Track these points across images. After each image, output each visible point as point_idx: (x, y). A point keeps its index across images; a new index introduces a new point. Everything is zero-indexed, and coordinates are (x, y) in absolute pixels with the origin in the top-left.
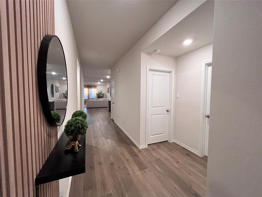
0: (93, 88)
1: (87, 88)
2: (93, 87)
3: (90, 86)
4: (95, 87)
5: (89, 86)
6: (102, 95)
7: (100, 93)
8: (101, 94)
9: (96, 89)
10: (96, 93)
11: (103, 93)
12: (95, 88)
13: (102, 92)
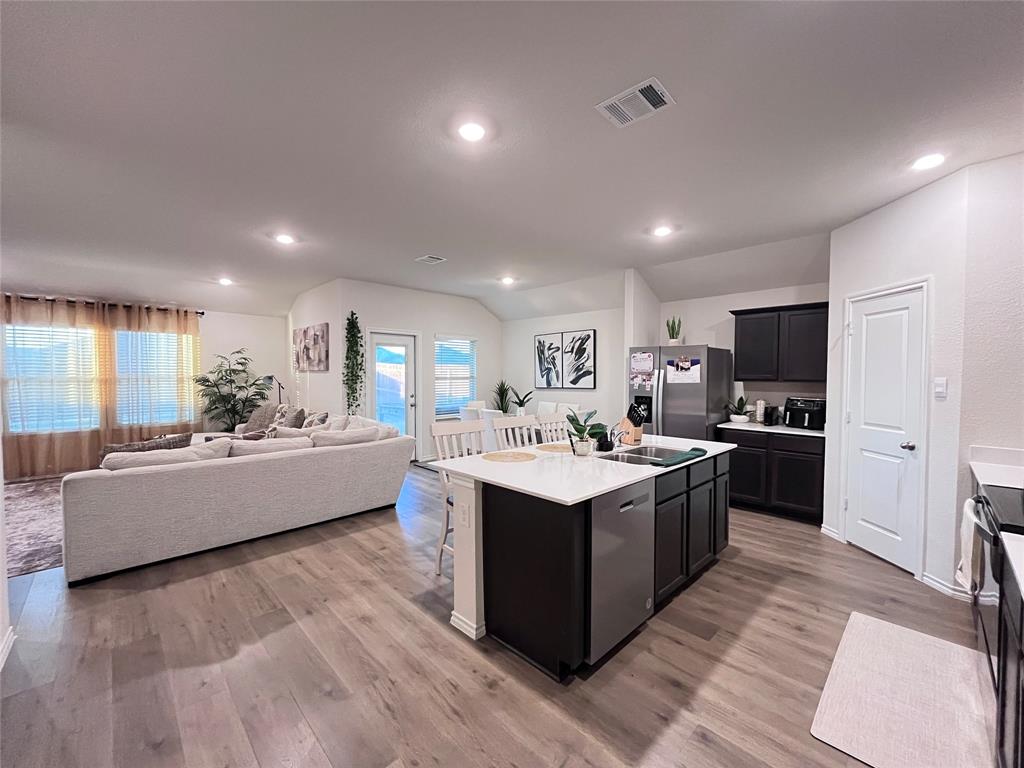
0: (163, 329)
1: (90, 321)
2: (155, 317)
3: (128, 308)
4: (180, 315)
5: (113, 306)
6: (252, 390)
7: (234, 371)
8: (239, 380)
9: (187, 339)
10: (190, 372)
11: (258, 370)
12: (183, 329)
13: (250, 367)
